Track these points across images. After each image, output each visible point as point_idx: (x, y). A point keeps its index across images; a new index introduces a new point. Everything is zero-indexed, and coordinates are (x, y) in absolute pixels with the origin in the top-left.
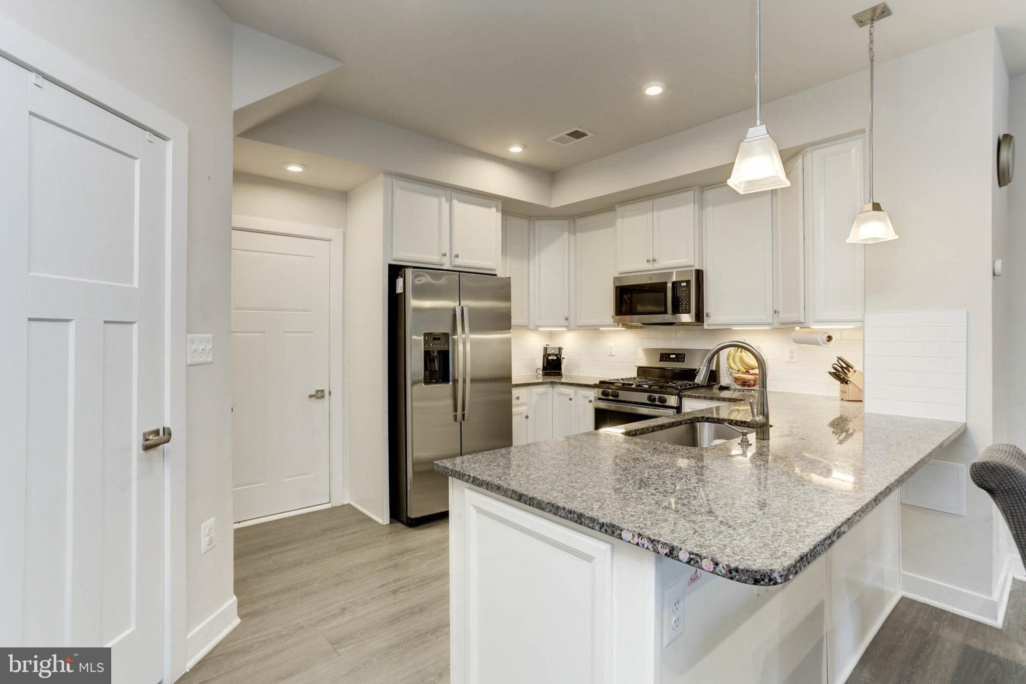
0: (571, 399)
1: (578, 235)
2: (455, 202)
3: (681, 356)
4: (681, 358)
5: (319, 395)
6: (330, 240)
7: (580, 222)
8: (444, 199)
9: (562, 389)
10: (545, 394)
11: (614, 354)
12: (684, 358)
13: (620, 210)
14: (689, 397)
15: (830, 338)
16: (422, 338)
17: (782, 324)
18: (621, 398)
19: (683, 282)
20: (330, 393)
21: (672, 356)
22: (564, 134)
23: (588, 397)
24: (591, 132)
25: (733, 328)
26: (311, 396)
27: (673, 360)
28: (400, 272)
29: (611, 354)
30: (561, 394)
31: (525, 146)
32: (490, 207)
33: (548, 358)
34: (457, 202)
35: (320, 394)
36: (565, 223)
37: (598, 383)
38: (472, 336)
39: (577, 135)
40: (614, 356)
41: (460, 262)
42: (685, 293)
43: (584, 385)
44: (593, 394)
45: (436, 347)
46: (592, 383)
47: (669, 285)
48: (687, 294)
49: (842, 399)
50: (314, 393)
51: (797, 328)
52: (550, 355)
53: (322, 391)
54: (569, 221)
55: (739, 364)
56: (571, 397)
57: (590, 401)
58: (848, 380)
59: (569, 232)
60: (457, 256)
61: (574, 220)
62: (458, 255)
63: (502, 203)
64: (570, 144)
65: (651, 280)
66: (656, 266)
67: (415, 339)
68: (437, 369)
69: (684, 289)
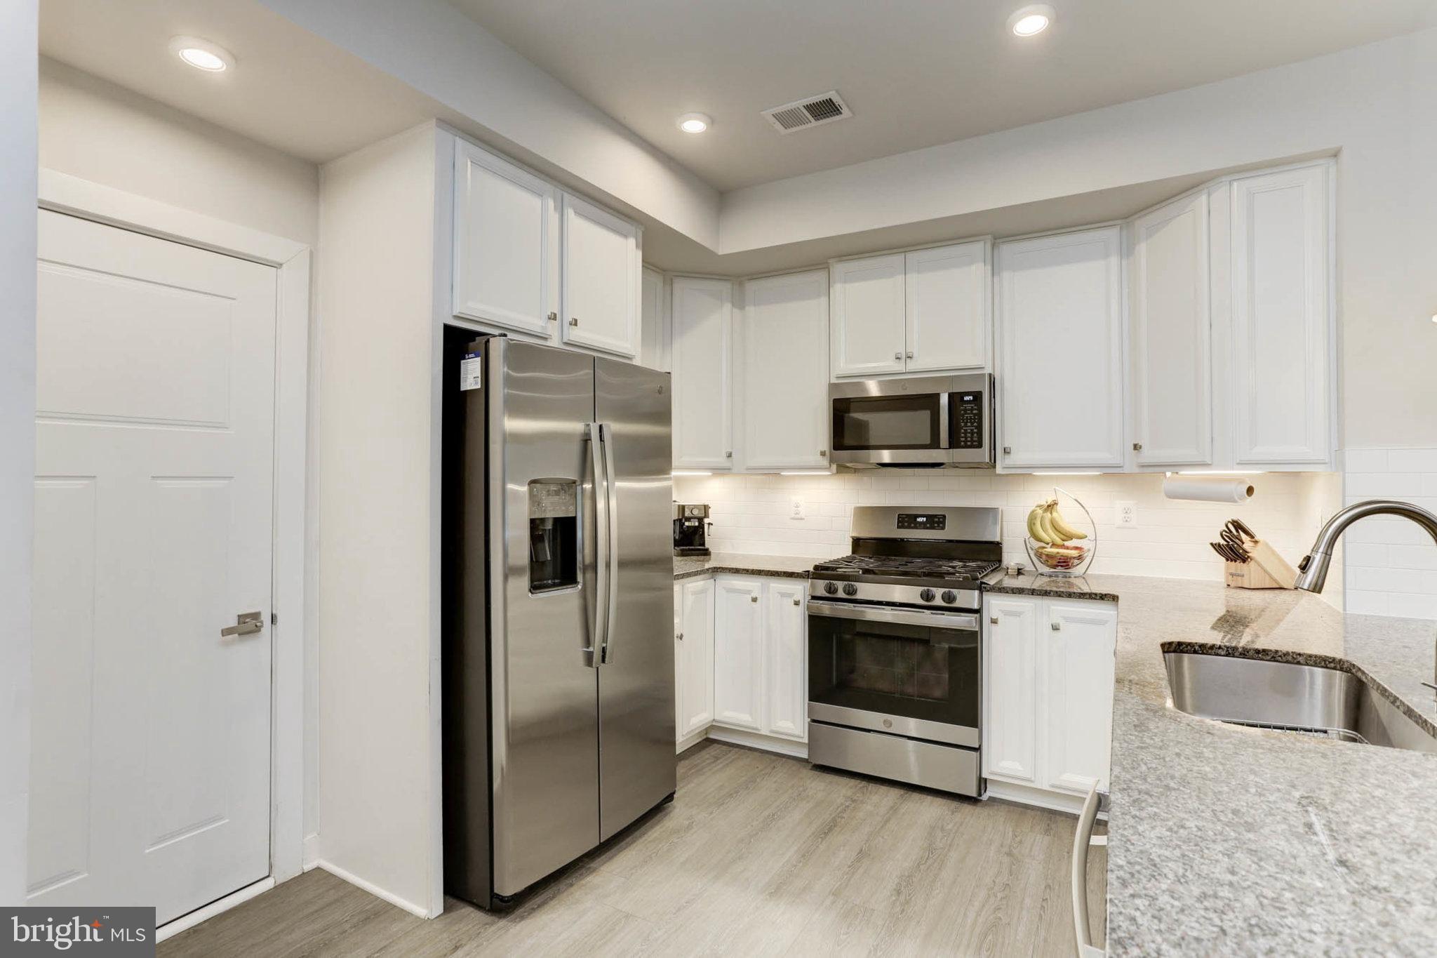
0: (754, 600)
1: (751, 310)
2: (570, 213)
3: (937, 520)
4: (938, 523)
5: (248, 625)
6: (277, 266)
7: (752, 287)
8: (551, 203)
9: (734, 582)
10: (703, 591)
11: (803, 517)
12: (944, 523)
13: (838, 269)
14: (1000, 592)
15: (1250, 491)
16: (525, 489)
17: (1143, 466)
18: (859, 596)
19: (968, 394)
20: (273, 619)
21: (920, 520)
22: (800, 103)
23: (790, 595)
24: (850, 109)
25: (1034, 474)
26: (227, 632)
27: (923, 526)
28: (471, 344)
29: (797, 516)
30: (731, 590)
31: (712, 121)
32: (626, 236)
33: (682, 525)
34: (573, 212)
35: (251, 623)
36: (725, 287)
37: (811, 569)
38: (619, 484)
39: (825, 109)
40: (804, 519)
41: (577, 335)
42: (972, 413)
43: (784, 573)
44: (800, 590)
45: (554, 509)
46: (799, 569)
47: (944, 399)
48: (975, 415)
49: (1229, 585)
50: (233, 623)
51: (1168, 474)
52: (688, 519)
53: (256, 616)
54: (733, 283)
55: (1051, 531)
56: (754, 595)
57: (797, 603)
58: (1249, 557)
59: (733, 305)
60: (575, 323)
61: (741, 284)
62: (576, 320)
63: (643, 232)
64: (803, 127)
65: (904, 389)
66: (912, 366)
67: (513, 490)
68: (549, 558)
69: (969, 407)
